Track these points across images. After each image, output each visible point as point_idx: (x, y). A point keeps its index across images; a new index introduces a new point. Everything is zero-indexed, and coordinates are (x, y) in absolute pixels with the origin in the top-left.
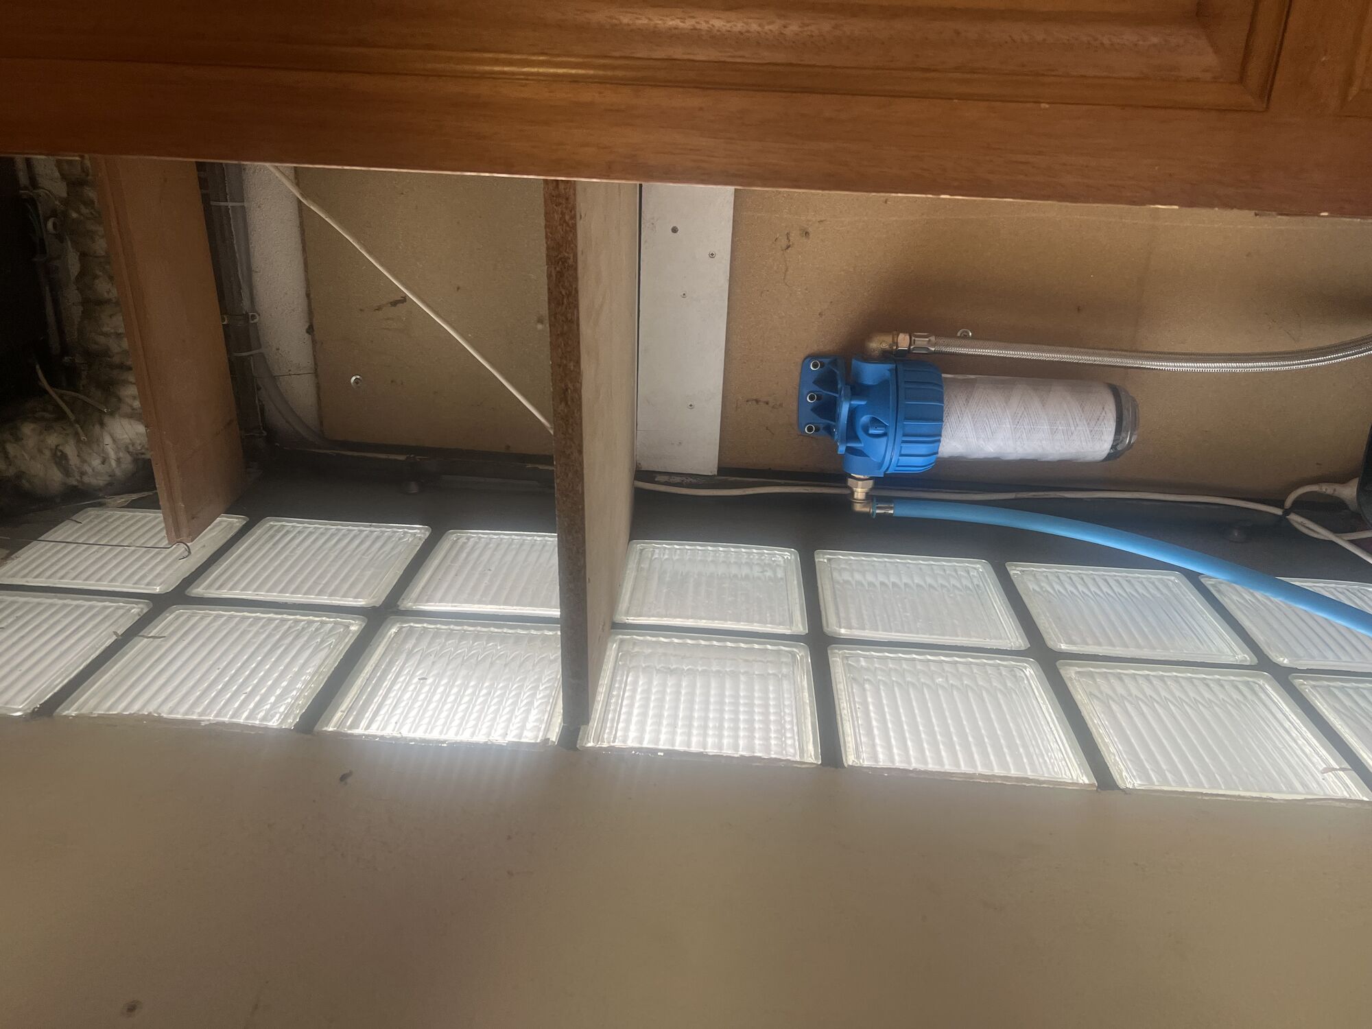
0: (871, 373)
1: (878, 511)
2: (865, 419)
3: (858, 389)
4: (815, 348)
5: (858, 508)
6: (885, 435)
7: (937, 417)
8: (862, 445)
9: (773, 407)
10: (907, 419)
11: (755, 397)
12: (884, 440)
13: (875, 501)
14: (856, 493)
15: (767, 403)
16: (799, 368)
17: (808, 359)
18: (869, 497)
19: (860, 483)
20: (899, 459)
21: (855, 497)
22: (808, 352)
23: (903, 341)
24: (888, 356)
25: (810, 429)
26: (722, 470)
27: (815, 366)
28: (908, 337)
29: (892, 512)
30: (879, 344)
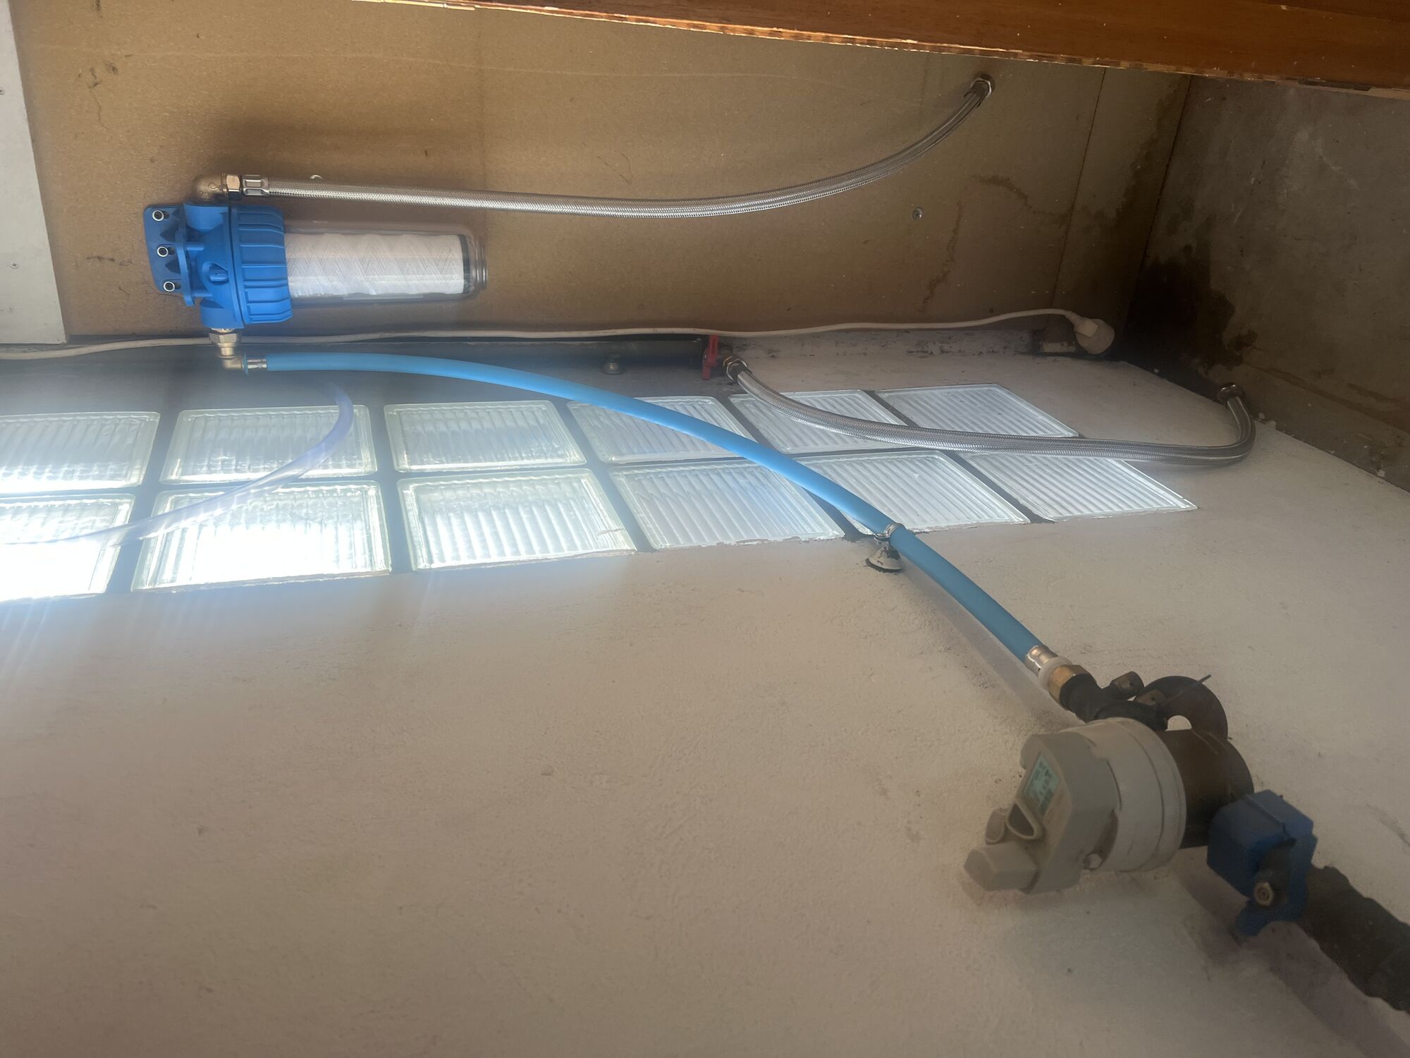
0: (206, 218)
1: (250, 367)
2: (205, 267)
3: (193, 236)
4: (155, 198)
5: (229, 364)
6: (227, 281)
7: (281, 261)
8: (210, 295)
9: (121, 264)
10: (244, 262)
11: (95, 254)
12: (226, 286)
13: (245, 357)
14: (223, 349)
15: (113, 260)
17: (149, 209)
18: (239, 350)
19: (221, 337)
20: (248, 307)
21: (223, 353)
23: (233, 184)
24: (218, 199)
25: (169, 286)
26: (75, 339)
27: (158, 216)
28: (237, 178)
29: (265, 366)
30: (208, 188)
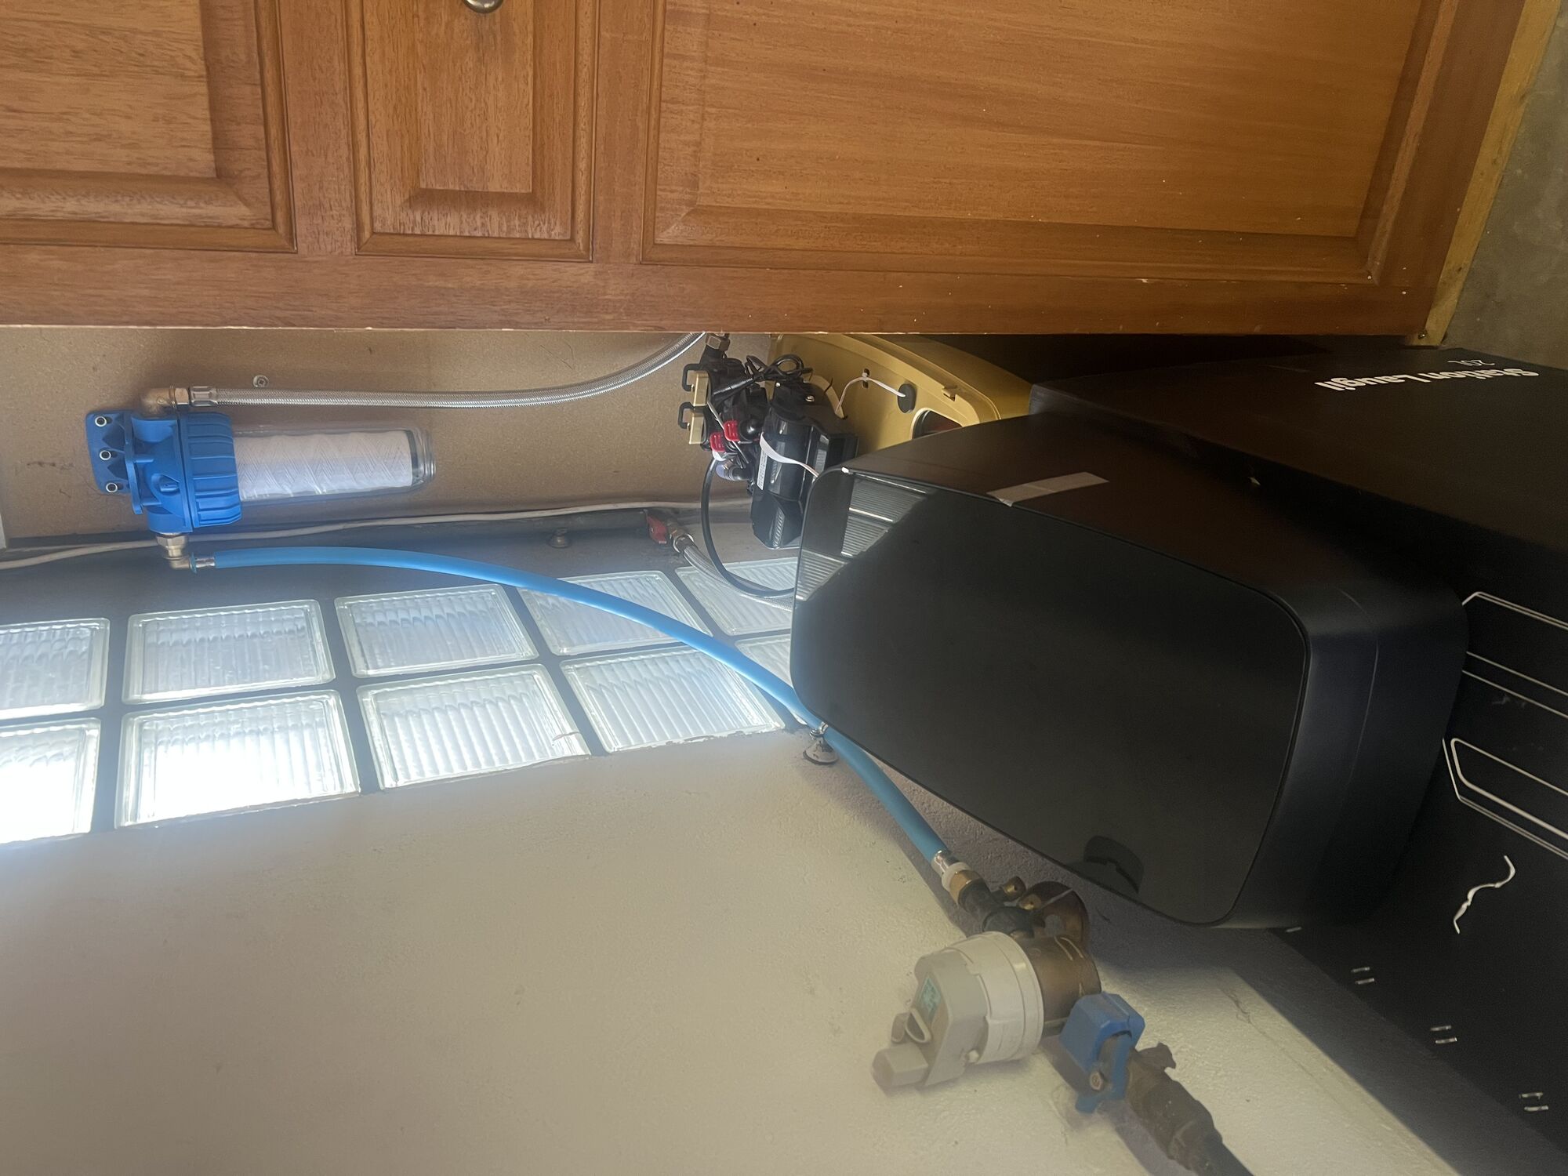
0: (154, 430)
1: (198, 566)
2: (155, 477)
3: (141, 447)
4: (97, 404)
5: (176, 565)
6: (178, 491)
7: (231, 469)
8: (160, 503)
9: (62, 468)
10: (195, 475)
11: (35, 460)
12: (178, 496)
13: (193, 556)
14: (170, 551)
15: (54, 465)
16: (83, 425)
17: (92, 415)
18: (188, 551)
19: (169, 540)
20: (198, 515)
21: (171, 555)
22: (91, 407)
23: (181, 397)
24: (168, 412)
25: (112, 488)
26: (12, 542)
27: (101, 422)
28: (185, 392)
29: (213, 564)
30: (155, 400)
